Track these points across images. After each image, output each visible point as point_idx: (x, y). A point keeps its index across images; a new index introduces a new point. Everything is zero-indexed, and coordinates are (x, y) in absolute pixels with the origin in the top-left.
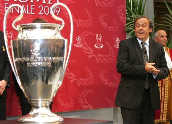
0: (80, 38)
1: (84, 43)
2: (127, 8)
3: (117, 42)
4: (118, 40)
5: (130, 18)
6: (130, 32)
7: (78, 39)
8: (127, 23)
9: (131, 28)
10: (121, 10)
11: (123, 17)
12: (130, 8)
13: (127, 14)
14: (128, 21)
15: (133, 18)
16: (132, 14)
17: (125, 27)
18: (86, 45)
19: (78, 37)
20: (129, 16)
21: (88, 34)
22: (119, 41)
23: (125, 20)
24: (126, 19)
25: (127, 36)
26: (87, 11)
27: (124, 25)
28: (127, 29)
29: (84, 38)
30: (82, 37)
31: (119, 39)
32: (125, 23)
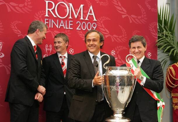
0: (114, 52)
1: (118, 57)
2: (159, 25)
3: (149, 56)
4: (149, 54)
5: (162, 34)
6: (161, 47)
7: (113, 53)
8: (158, 39)
9: (163, 44)
10: (153, 27)
11: (155, 33)
12: (162, 25)
13: (159, 30)
14: (159, 37)
15: (164, 35)
16: (164, 31)
17: (157, 43)
18: (120, 58)
19: (113, 51)
20: (161, 33)
21: (122, 48)
22: (151, 55)
23: (156, 36)
24: (158, 35)
25: (158, 50)
26: (121, 27)
27: (156, 41)
28: (158, 44)
29: (118, 52)
30: (116, 51)
31: (151, 53)
32: (156, 39)
